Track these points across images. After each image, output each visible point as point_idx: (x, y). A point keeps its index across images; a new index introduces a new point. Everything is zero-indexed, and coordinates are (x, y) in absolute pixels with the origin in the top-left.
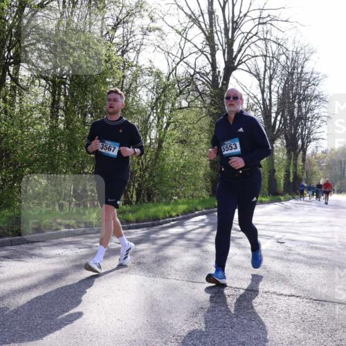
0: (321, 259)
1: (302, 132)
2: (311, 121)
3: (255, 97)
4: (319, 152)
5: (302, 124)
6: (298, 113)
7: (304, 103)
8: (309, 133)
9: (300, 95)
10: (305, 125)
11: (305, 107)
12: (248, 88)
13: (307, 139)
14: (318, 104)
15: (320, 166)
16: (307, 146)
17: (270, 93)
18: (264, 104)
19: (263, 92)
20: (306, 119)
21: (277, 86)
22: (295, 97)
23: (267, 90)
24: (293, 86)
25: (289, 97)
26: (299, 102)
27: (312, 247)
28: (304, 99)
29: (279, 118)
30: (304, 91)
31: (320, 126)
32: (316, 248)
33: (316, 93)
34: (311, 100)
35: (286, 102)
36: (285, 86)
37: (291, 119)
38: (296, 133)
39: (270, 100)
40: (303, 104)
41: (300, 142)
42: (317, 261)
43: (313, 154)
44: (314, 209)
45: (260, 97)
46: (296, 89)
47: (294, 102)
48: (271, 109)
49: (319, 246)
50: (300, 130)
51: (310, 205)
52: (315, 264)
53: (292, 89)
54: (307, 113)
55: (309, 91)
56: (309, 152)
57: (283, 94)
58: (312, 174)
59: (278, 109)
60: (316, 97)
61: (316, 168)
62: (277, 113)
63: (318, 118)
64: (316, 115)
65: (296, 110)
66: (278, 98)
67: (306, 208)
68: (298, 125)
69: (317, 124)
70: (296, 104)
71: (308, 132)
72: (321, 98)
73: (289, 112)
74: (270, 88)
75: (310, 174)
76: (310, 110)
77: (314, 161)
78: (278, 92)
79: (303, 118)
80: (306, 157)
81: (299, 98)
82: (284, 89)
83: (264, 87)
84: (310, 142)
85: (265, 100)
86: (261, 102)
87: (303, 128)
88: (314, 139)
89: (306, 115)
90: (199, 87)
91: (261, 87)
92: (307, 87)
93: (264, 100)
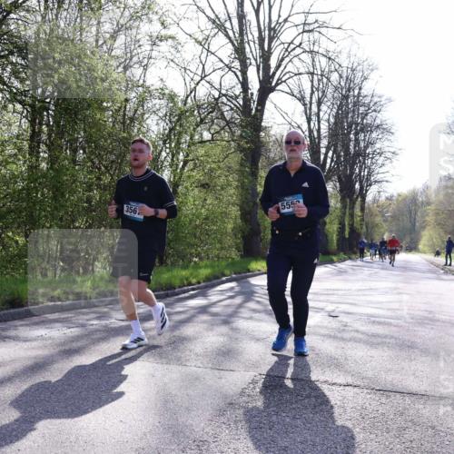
0: (386, 337)
1: (360, 172)
2: (372, 158)
3: (299, 127)
4: (383, 198)
5: (360, 161)
6: (355, 148)
7: (363, 135)
8: (370, 174)
9: (357, 124)
10: (364, 163)
11: (364, 140)
12: (290, 115)
13: (367, 182)
14: (380, 136)
15: (383, 216)
16: (367, 191)
17: (319, 122)
18: (310, 134)
19: (309, 120)
20: (365, 156)
21: (327, 113)
22: (351, 127)
23: (314, 118)
24: (348, 113)
25: (343, 128)
26: (356, 134)
27: (374, 322)
28: (362, 130)
29: (330, 154)
30: (362, 119)
31: (383, 165)
32: (379, 323)
33: (378, 122)
34: (371, 131)
35: (339, 133)
36: (337, 113)
37: (346, 155)
38: (352, 173)
39: (319, 131)
40: (362, 136)
41: (357, 186)
42: (379, 340)
43: (375, 201)
44: (376, 273)
45: (305, 127)
46: (352, 117)
47: (349, 133)
48: (319, 143)
49: (383, 320)
50: (357, 171)
51: (371, 267)
52: (378, 344)
53: (347, 117)
54: (366, 147)
55: (368, 120)
56: (369, 198)
57: (335, 123)
58: (373, 227)
59: (329, 143)
60: (378, 127)
61: (378, 219)
62: (328, 149)
63: (380, 154)
64: (378, 151)
65: (352, 144)
66: (329, 129)
67: (366, 271)
68: (354, 163)
69: (380, 162)
70: (352, 136)
71: (368, 172)
72: (384, 129)
73: (343, 146)
74: (318, 115)
75: (371, 227)
76: (370, 143)
77: (376, 210)
78: (328, 121)
79: (361, 154)
80: (366, 205)
81: (356, 129)
82: (336, 117)
83: (310, 114)
84: (370, 185)
85: (312, 132)
86: (307, 133)
87: (361, 167)
88: (376, 182)
89: (365, 151)
90: (226, 113)
91: (306, 114)
92: (366, 115)
93: (310, 131)
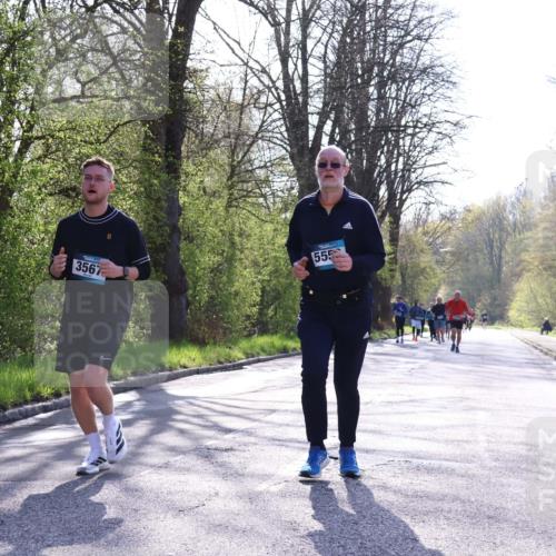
0: (443, 498)
1: (389, 164)
2: (413, 135)
3: (264, 71)
4: (435, 216)
5: (388, 142)
6: (377, 114)
7: (394, 86)
8: (408, 168)
9: (382, 65)
10: (397, 145)
11: (397, 98)
12: (245, 45)
13: (403, 183)
14: (429, 91)
15: (436, 252)
16: (402, 202)
17: (305, 62)
18: (286, 86)
19: (284, 57)
20: (400, 130)
21: (322, 42)
22: (371, 70)
23: (294, 52)
24: (364, 43)
25: (354, 75)
26: (381, 85)
27: (418, 468)
28: (393, 78)
29: (328, 127)
30: (394, 54)
31: (435, 148)
32: (429, 470)
33: (425, 60)
34: (412, 80)
35: (345, 84)
36: (342, 42)
37: (359, 130)
38: (373, 165)
39: (304, 78)
40: (392, 90)
41: (383, 192)
42: (430, 505)
43: (419, 221)
44: (422, 367)
46: (373, 51)
47: (367, 83)
48: (306, 104)
49: (435, 463)
50: (383, 160)
51: (413, 356)
52: (427, 513)
53: (362, 51)
54: (401, 113)
55: (406, 56)
56: (407, 217)
57: (338, 64)
58: (415, 276)
59: (325, 104)
60: (424, 71)
61: (426, 260)
62: (323, 116)
63: (430, 126)
64: (425, 120)
65: (372, 106)
66: (326, 75)
67: (403, 365)
68: (376, 146)
69: (428, 143)
70: (371, 89)
71: (405, 164)
72: (437, 75)
73: (353, 111)
74: (303, 46)
75: (412, 276)
76: (408, 105)
77: (421, 240)
78: (324, 58)
79: (390, 128)
80: (401, 231)
81: (380, 75)
82: (340, 51)
83: (287, 43)
84: (410, 190)
85: (292, 80)
86: (280, 84)
87: (390, 153)
88: (420, 183)
89: (398, 119)
91: (279, 45)
92: (401, 46)
93: (287, 79)
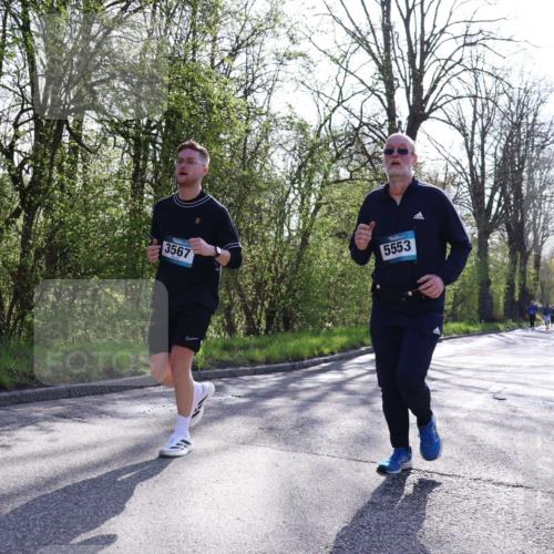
1: (534, 219)
2: (550, 202)
3: (458, 163)
5: (534, 206)
6: (528, 189)
7: (538, 172)
8: (547, 222)
9: (531, 159)
10: (540, 207)
11: (540, 179)
12: (447, 148)
13: (543, 232)
16: (543, 243)
17: (483, 157)
18: (471, 172)
19: (470, 155)
20: (541, 199)
21: (494, 146)
22: (524, 163)
23: (477, 152)
24: (520, 145)
25: (513, 163)
26: (530, 171)
28: (538, 167)
29: (497, 196)
30: (538, 153)
34: (550, 168)
35: (510, 170)
36: (506, 145)
37: (516, 198)
38: (524, 220)
39: (482, 168)
40: (537, 174)
41: (531, 236)
45: (465, 163)
46: (525, 150)
47: (521, 170)
48: (483, 182)
50: (531, 217)
51: (548, 338)
53: (518, 151)
54: (543, 188)
55: (546, 154)
56: (546, 252)
57: (504, 158)
58: (550, 288)
59: (495, 183)
62: (494, 190)
65: (525, 184)
66: (496, 165)
67: (542, 343)
68: (527, 208)
70: (524, 174)
71: (545, 219)
73: (513, 187)
74: (482, 148)
75: (548, 288)
76: (547, 183)
78: (495, 155)
79: (536, 197)
80: (542, 260)
81: (530, 165)
82: (505, 150)
83: (472, 146)
84: (548, 235)
85: (475, 168)
86: (468, 171)
87: (536, 212)
89: (541, 192)
90: (367, 147)
91: (467, 147)
92: (543, 147)
93: (472, 168)
